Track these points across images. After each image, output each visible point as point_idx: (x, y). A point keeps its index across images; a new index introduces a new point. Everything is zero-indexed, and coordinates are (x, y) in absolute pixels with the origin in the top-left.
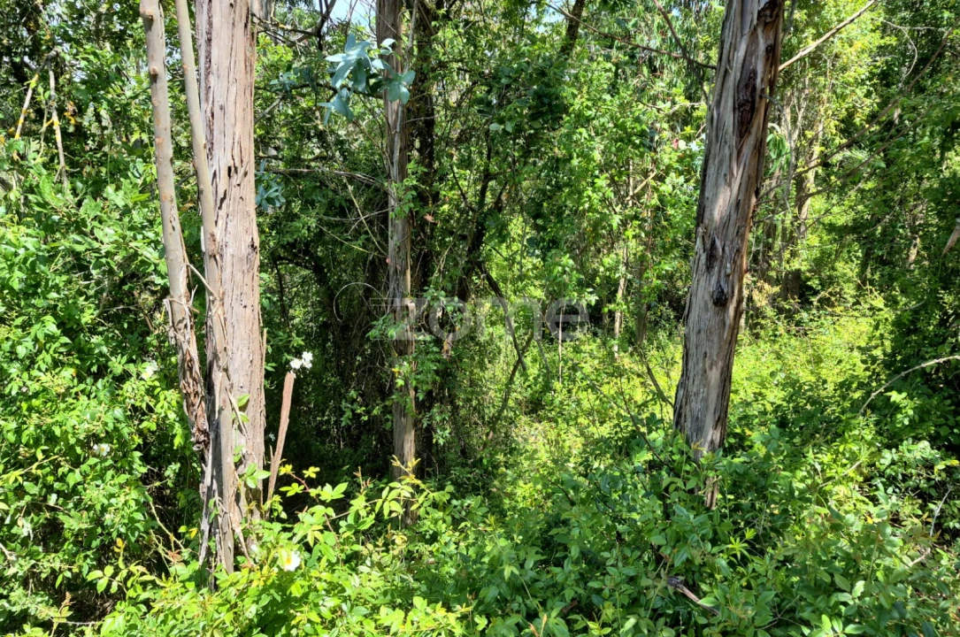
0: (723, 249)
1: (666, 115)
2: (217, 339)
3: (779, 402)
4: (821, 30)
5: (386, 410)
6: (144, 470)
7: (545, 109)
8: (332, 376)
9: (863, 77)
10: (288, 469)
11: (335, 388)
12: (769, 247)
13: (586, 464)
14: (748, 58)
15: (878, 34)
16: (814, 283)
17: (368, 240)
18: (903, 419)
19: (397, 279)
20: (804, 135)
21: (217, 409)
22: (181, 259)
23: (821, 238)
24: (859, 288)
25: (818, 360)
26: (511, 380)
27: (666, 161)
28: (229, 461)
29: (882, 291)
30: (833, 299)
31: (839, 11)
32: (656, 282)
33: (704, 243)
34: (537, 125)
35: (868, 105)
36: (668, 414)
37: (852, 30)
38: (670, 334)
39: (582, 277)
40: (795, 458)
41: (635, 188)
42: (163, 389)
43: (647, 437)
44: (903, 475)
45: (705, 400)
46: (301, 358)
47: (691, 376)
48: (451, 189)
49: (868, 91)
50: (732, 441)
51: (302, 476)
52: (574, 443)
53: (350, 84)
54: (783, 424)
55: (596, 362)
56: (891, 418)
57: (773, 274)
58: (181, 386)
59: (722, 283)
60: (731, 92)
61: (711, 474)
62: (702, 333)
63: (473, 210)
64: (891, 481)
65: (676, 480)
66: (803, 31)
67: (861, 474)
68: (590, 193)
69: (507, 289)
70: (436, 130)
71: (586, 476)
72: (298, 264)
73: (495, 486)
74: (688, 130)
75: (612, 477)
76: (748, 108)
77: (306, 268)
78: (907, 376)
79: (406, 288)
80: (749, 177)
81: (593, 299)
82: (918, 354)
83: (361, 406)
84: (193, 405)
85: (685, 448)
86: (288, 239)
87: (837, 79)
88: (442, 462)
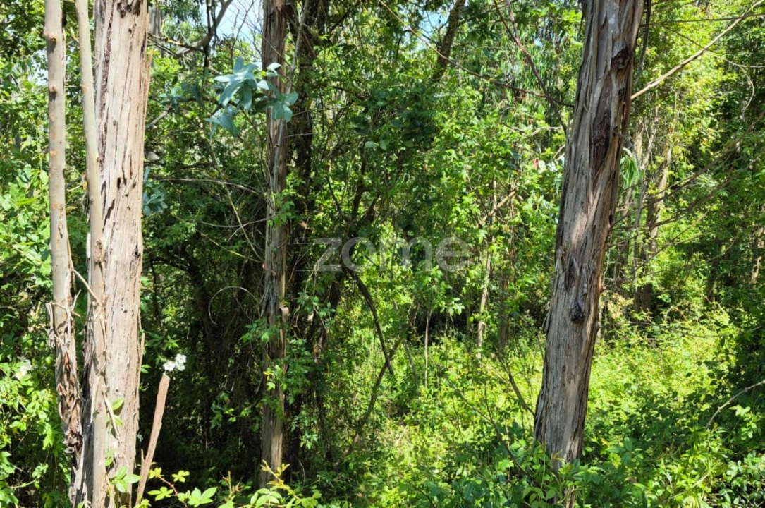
0: (581, 271)
1: (528, 137)
2: (97, 343)
3: (632, 412)
4: (669, 66)
5: (255, 412)
6: (11, 470)
7: (417, 130)
8: (201, 375)
9: (708, 109)
10: (157, 473)
11: (203, 388)
12: (623, 262)
13: (449, 468)
14: (602, 100)
15: (721, 71)
16: (665, 297)
17: (245, 245)
18: (747, 432)
19: (272, 284)
20: (655, 160)
21: (92, 412)
22: (66, 265)
23: (671, 255)
24: (706, 303)
25: (669, 372)
26: (378, 383)
27: (528, 182)
28: (100, 464)
29: (727, 307)
30: (682, 313)
31: (685, 49)
32: (519, 294)
33: (563, 264)
34: (410, 144)
35: (712, 135)
36: (528, 421)
37: (697, 67)
38: (531, 341)
39: (450, 287)
40: (648, 469)
41: (499, 201)
42: (36, 389)
43: (509, 448)
44: (748, 486)
45: (564, 412)
46: (173, 360)
47: (551, 387)
48: (326, 198)
49: (712, 121)
50: (589, 449)
51: (171, 480)
52: (438, 446)
53: (237, 102)
54: (636, 434)
55: (460, 366)
56: (736, 430)
57: (626, 287)
58: (58, 388)
59: (580, 302)
60: (588, 130)
61: (569, 484)
62: (561, 347)
63: (346, 219)
64: (737, 492)
65: (537, 489)
66: (652, 66)
67: (709, 485)
68: (458, 209)
69: (376, 294)
70: (313, 142)
71: (449, 482)
72: (173, 265)
73: (360, 491)
74: (548, 151)
75: (476, 485)
76: (603, 144)
77: (182, 268)
78: (750, 391)
79: (280, 293)
80: (604, 204)
81: (460, 308)
82: (760, 370)
83: (229, 408)
84: (68, 408)
85: (545, 458)
86: (168, 242)
87: (684, 110)
88: (307, 465)
